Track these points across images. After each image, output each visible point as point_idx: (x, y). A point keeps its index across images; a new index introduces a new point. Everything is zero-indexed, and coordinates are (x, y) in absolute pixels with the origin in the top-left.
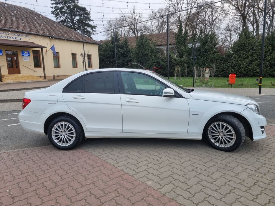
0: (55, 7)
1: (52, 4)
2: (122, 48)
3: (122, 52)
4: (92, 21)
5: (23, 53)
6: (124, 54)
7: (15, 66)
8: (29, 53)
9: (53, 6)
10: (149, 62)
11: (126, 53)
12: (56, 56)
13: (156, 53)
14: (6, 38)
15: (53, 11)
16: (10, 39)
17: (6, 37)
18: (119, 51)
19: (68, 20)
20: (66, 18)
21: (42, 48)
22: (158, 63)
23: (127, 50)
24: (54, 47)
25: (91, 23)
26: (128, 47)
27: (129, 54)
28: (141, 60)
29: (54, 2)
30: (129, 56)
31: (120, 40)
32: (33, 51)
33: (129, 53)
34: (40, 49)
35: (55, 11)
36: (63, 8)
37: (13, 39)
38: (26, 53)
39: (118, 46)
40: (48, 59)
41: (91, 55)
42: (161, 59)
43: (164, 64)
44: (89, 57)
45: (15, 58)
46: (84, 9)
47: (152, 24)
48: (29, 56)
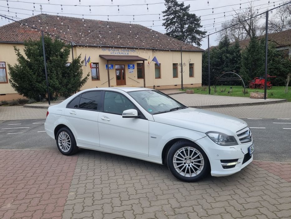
0: (167, 18)
1: (164, 16)
2: (231, 53)
3: (231, 58)
4: (202, 27)
5: (129, 66)
6: (233, 59)
7: (122, 78)
8: (134, 66)
9: (165, 18)
10: (261, 69)
11: (235, 59)
12: (158, 67)
13: (274, 56)
14: (117, 55)
15: (164, 23)
16: (120, 55)
17: (117, 53)
18: (227, 57)
19: (178, 30)
20: (176, 28)
21: (144, 60)
22: (277, 69)
23: (237, 55)
24: (156, 59)
25: (200, 29)
26: (239, 51)
27: (239, 60)
28: (251, 67)
29: (166, 14)
30: (239, 62)
31: (230, 45)
32: (137, 63)
33: (239, 58)
34: (142, 62)
35: (166, 22)
36: (173, 18)
37: (122, 55)
38: (131, 66)
39: (228, 52)
40: (149, 71)
41: (193, 64)
42: (282, 64)
43: (286, 69)
44: (192, 66)
45: (123, 71)
46: (194, 16)
47: (283, 18)
48: (134, 68)
